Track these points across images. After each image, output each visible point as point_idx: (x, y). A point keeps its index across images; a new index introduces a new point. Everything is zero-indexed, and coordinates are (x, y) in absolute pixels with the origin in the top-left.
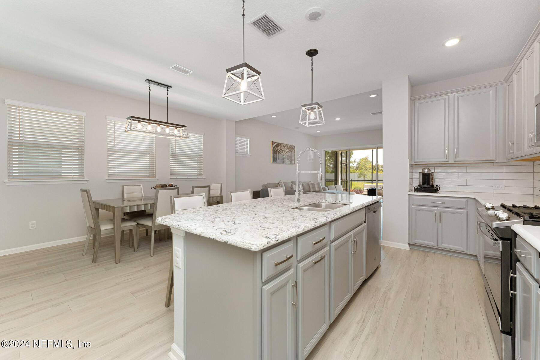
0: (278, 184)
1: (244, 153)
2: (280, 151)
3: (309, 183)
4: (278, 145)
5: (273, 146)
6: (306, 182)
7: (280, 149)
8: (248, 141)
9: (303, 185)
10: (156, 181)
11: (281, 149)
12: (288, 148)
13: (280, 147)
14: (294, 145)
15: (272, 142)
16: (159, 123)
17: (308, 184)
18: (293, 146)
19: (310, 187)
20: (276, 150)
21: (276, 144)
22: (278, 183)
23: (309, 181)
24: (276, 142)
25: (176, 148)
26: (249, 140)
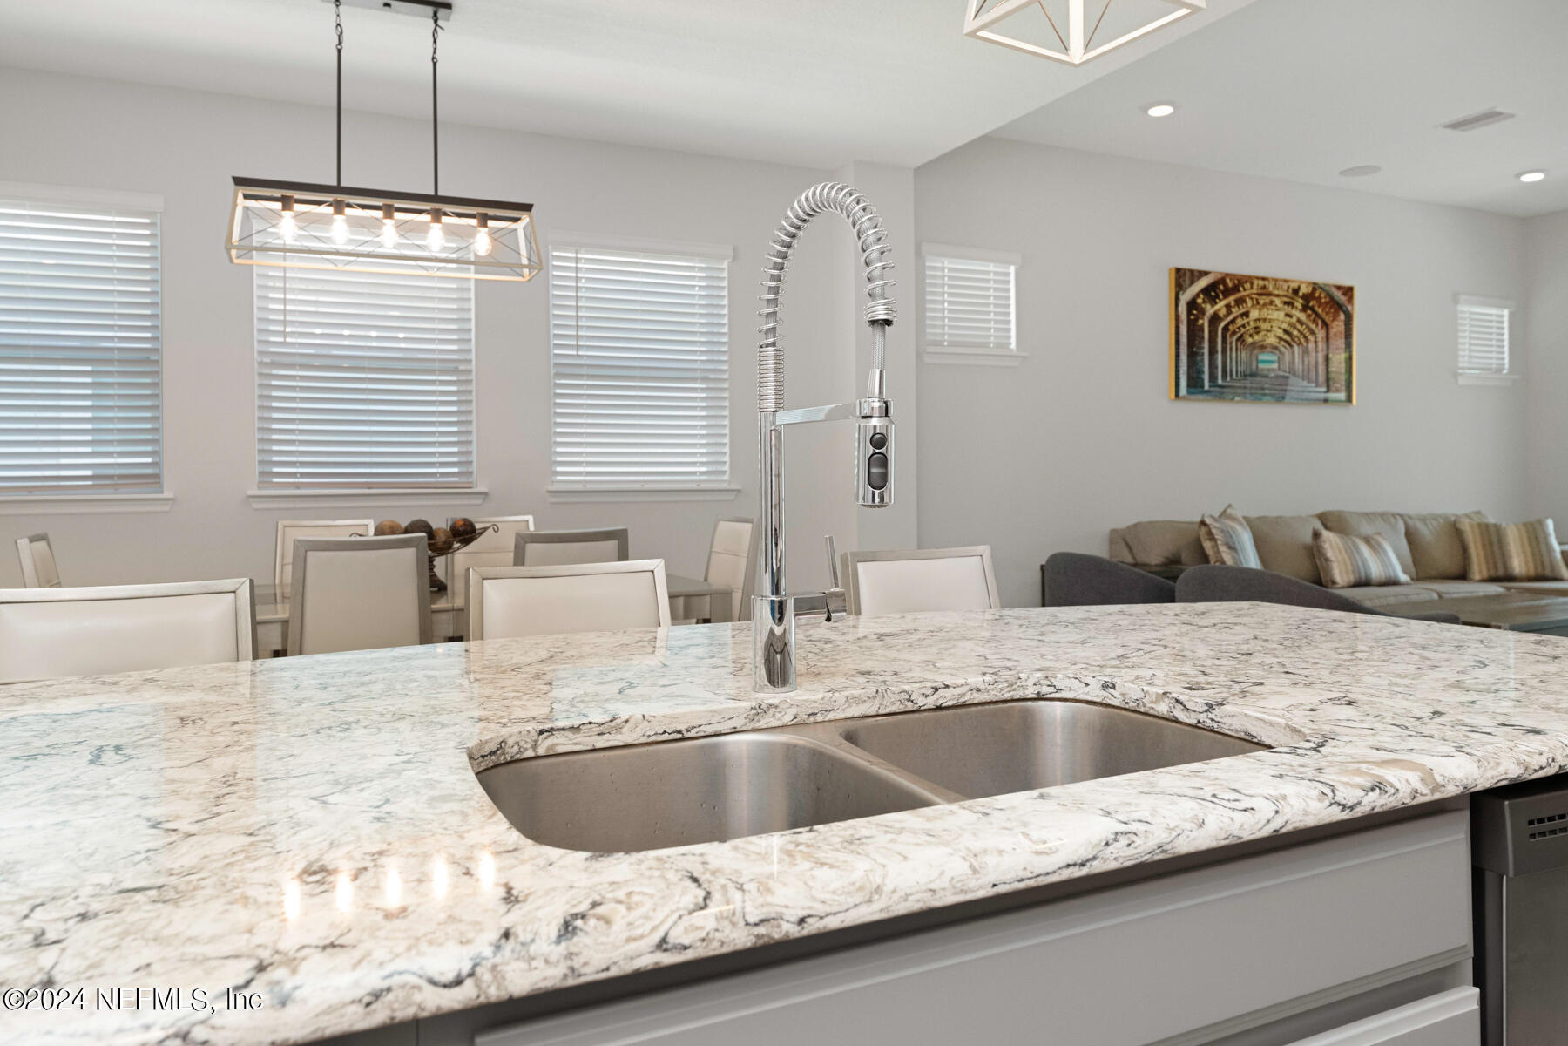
0: (1204, 529)
1: (986, 345)
2: (1240, 322)
3: (1466, 526)
4: (1221, 287)
5: (1186, 297)
6: (1435, 517)
7: (1236, 311)
8: (1008, 274)
9: (1410, 536)
10: (480, 502)
11: (1246, 314)
12: (1299, 303)
13: (1240, 301)
14: (1346, 283)
15: (1178, 270)
16: (389, 200)
17: (1454, 530)
18: (1339, 288)
19: (1465, 549)
20: (1205, 322)
21: (1203, 283)
22: (1203, 523)
23: (1460, 512)
24: (1206, 273)
25: (578, 337)
26: (1012, 269)
